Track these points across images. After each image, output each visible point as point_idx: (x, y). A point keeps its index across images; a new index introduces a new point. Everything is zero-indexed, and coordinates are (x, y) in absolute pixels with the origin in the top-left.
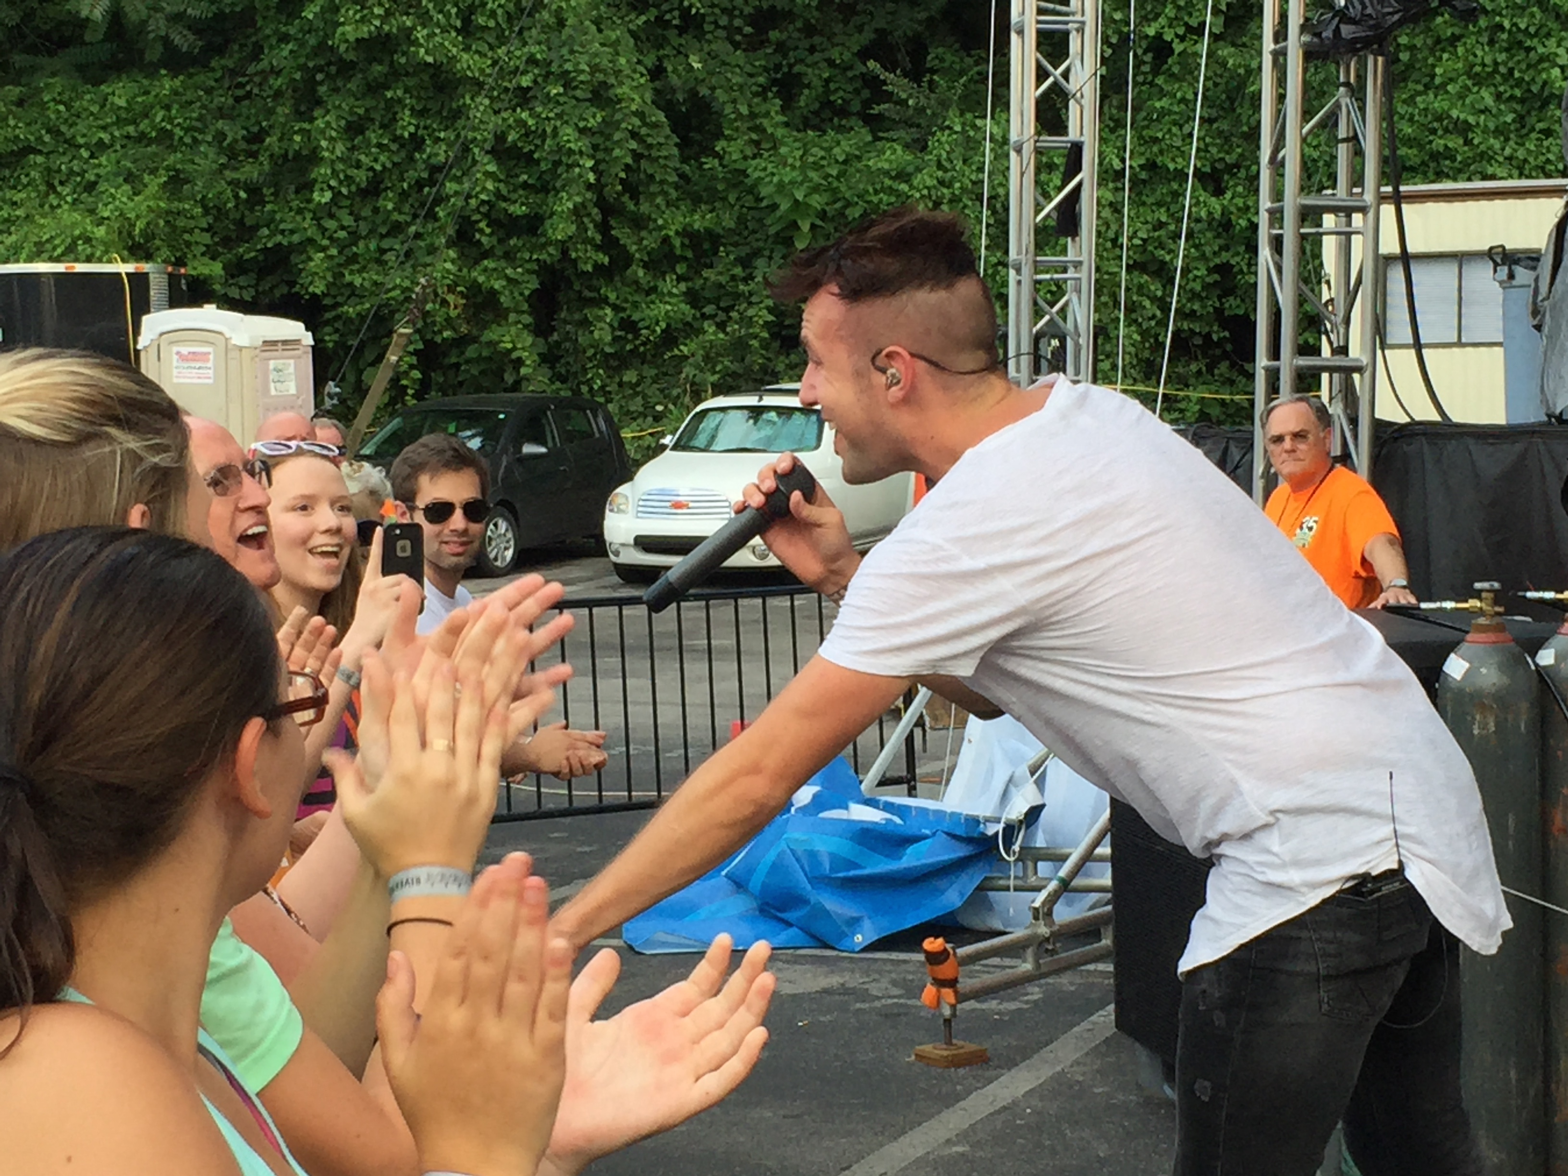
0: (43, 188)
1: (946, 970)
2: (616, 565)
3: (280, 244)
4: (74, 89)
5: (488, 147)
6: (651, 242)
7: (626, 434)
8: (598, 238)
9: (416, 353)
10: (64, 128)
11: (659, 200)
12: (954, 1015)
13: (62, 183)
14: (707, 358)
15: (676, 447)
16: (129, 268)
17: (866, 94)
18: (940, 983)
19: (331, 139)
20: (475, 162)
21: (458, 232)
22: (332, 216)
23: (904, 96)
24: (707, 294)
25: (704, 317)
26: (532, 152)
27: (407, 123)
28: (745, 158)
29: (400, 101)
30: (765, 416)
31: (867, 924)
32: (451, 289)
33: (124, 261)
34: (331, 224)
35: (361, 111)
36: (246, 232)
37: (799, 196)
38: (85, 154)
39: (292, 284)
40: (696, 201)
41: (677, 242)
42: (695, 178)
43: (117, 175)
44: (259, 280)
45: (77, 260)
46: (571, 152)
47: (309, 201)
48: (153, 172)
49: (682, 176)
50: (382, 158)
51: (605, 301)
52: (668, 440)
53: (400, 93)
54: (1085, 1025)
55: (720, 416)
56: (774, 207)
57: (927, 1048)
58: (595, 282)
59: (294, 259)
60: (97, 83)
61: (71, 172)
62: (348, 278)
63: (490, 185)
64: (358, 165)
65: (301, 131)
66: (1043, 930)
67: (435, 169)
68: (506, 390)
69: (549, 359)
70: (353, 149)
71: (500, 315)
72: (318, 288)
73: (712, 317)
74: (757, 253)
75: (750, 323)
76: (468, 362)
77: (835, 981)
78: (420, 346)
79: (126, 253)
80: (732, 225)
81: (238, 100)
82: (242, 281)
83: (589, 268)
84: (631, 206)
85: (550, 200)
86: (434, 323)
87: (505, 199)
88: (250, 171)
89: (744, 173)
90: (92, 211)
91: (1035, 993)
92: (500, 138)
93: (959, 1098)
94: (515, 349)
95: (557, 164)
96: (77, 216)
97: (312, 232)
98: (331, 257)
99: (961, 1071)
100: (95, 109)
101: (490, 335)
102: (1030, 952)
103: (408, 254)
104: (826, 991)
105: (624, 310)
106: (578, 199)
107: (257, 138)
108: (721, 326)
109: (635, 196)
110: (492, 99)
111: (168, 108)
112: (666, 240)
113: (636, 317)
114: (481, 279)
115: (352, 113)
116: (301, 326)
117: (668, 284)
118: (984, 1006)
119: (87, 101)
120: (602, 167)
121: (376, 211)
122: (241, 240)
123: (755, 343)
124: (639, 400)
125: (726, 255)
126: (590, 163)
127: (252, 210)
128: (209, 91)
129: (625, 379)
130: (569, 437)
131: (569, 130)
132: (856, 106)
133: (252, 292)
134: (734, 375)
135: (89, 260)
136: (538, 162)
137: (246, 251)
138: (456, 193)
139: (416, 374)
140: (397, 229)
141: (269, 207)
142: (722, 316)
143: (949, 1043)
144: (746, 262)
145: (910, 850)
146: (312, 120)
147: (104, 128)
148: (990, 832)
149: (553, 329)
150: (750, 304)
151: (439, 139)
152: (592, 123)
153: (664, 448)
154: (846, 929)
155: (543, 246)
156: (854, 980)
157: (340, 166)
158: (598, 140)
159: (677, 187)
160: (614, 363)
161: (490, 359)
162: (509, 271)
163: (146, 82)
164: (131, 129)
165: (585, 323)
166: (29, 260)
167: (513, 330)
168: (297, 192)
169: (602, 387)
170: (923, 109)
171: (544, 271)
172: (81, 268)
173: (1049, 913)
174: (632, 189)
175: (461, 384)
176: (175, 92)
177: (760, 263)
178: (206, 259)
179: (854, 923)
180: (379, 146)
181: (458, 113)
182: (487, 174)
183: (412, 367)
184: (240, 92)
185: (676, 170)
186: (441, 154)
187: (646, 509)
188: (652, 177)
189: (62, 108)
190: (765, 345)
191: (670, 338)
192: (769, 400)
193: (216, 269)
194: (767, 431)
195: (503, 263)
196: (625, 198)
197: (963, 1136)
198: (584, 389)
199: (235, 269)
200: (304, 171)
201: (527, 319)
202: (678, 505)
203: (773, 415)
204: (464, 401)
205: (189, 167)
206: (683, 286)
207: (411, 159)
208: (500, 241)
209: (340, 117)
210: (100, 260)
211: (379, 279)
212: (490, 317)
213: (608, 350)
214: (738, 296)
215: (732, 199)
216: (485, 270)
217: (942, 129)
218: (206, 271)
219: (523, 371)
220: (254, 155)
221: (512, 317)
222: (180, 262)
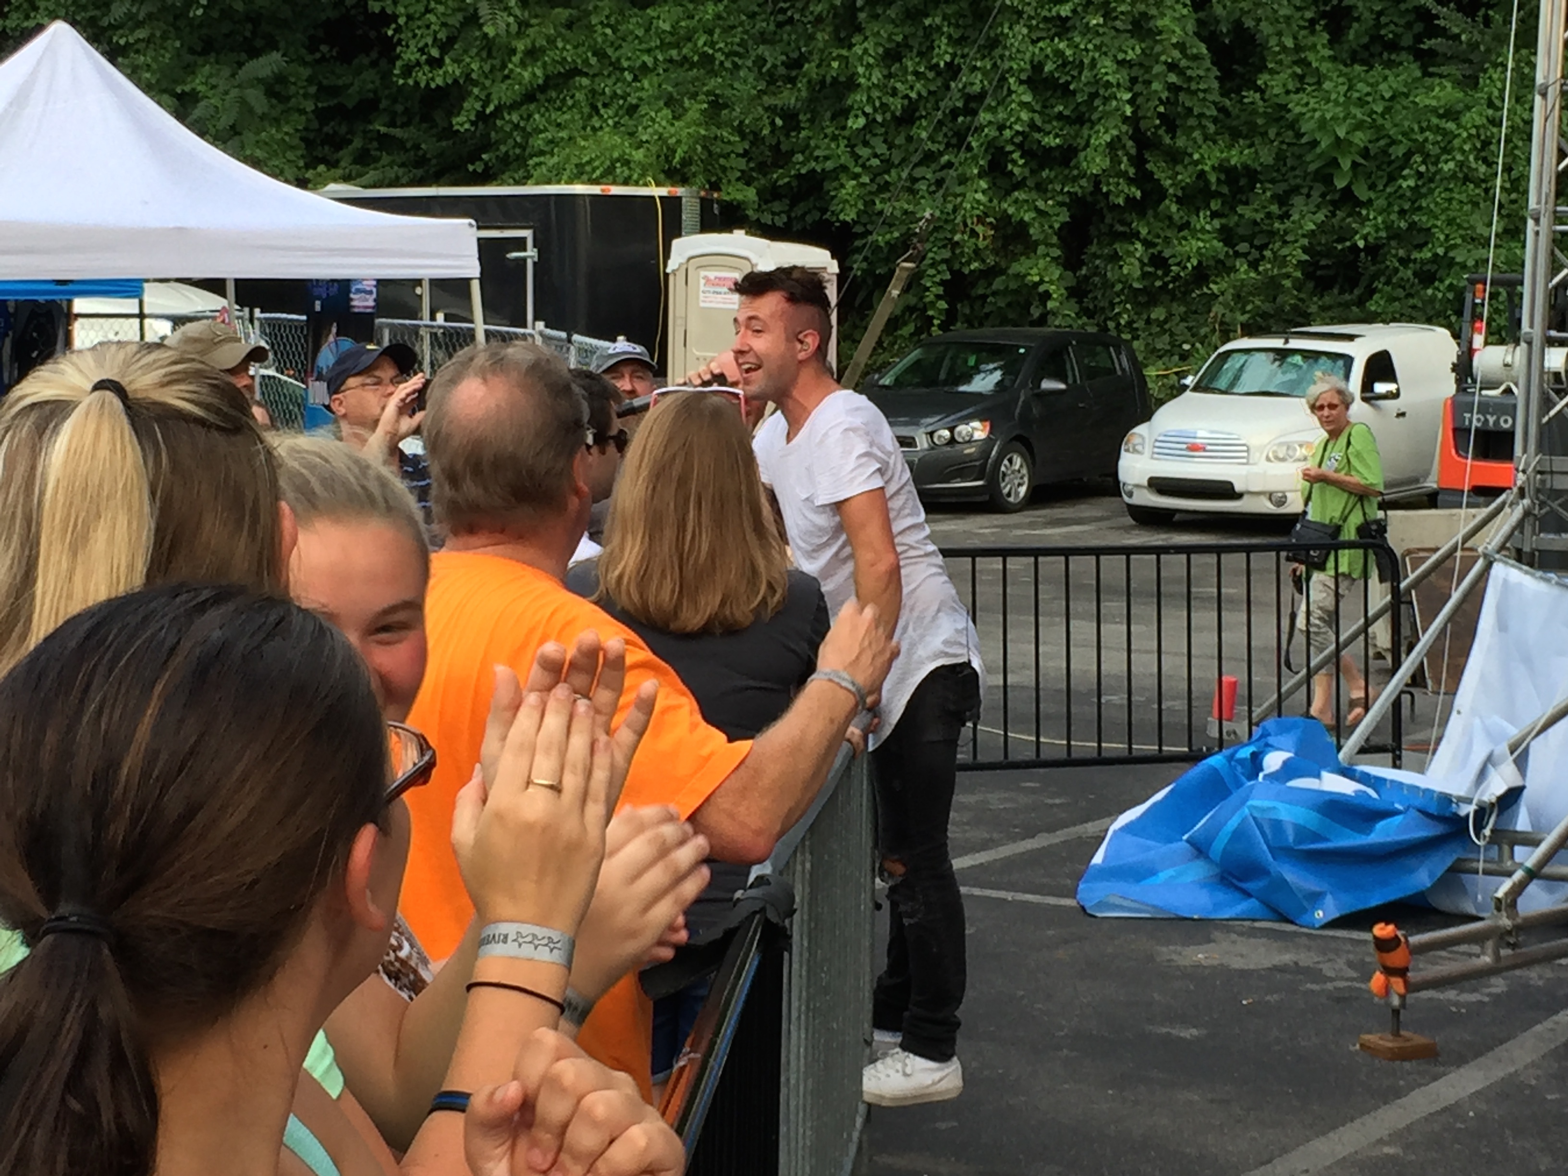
0: (587, 110)
1: (1396, 958)
2: (1129, 506)
3: (813, 171)
4: (621, 12)
5: (1023, 77)
6: (1185, 177)
7: (1151, 372)
8: (1132, 171)
9: (943, 283)
10: (610, 51)
11: (1197, 134)
12: (1403, 1005)
13: (605, 105)
14: (1238, 297)
15: (1197, 388)
16: (663, 191)
17: (1419, 27)
18: (1389, 971)
19: (869, 66)
20: (1010, 92)
21: (990, 163)
22: (866, 144)
23: (1456, 30)
24: (1241, 231)
25: (1237, 254)
26: (1068, 83)
27: (943, 53)
28: (1288, 92)
29: (939, 28)
30: (1289, 360)
31: (1329, 900)
32: (980, 220)
33: (658, 184)
34: (864, 152)
35: (899, 38)
36: (781, 158)
37: (1341, 133)
38: (628, 76)
39: (824, 211)
40: (1235, 135)
41: (1213, 178)
42: (1235, 112)
43: (658, 98)
44: (792, 205)
45: (614, 183)
46: (1108, 84)
47: (844, 128)
48: (694, 96)
49: (1222, 110)
50: (918, 86)
51: (1136, 235)
52: (1189, 380)
53: (938, 20)
54: (1548, 1024)
55: (1243, 358)
56: (1314, 144)
57: (1372, 1038)
58: (1127, 217)
59: (827, 186)
60: (643, 8)
61: (615, 95)
62: (879, 206)
63: (1025, 116)
64: (894, 93)
65: (839, 57)
66: (1505, 922)
67: (969, 98)
68: (1033, 324)
69: (1076, 293)
70: (890, 76)
71: (1030, 247)
72: (849, 215)
73: (1245, 255)
74: (1295, 190)
75: (1281, 261)
76: (994, 294)
77: (1287, 958)
78: (948, 276)
79: (662, 176)
80: (1270, 161)
81: (780, 25)
82: (777, 206)
83: (1121, 201)
84: (1167, 140)
85: (1085, 132)
86: (962, 254)
87: (1039, 130)
88: (788, 98)
89: (1284, 107)
90: (632, 134)
91: (1498, 985)
92: (1037, 67)
93: (1398, 1094)
94: (1042, 281)
95: (1094, 96)
96: (617, 139)
97: (845, 159)
98: (864, 185)
99: (1407, 1065)
100: (640, 32)
101: (1016, 268)
102: (1490, 944)
103: (939, 183)
104: (1276, 969)
105: (1154, 245)
106: (1115, 132)
107: (796, 64)
108: (1254, 265)
109: (1172, 129)
110: (1030, 28)
111: (710, 33)
112: (1202, 174)
113: (1167, 253)
114: (1011, 211)
115: (890, 39)
116: (827, 253)
117: (1202, 221)
118: (1441, 996)
119: (634, 24)
120: (1139, 101)
121: (909, 139)
122: (776, 165)
123: (1287, 283)
124: (1166, 338)
125: (1263, 193)
126: (1127, 96)
127: (788, 136)
128: (752, 16)
129: (1153, 316)
130: (1090, 373)
131: (1108, 63)
132: (1407, 40)
133: (785, 218)
134: (1265, 315)
135: (626, 182)
136: (1074, 93)
137: (780, 177)
138: (990, 123)
139: (943, 305)
140: (929, 158)
141: (803, 134)
142: (1255, 254)
143: (1396, 1034)
144: (1282, 200)
145: (1381, 825)
146: (850, 46)
147: (649, 51)
148: (1462, 813)
149: (1082, 263)
150: (1285, 242)
151: (974, 68)
152: (1131, 55)
153: (1185, 388)
154: (1305, 904)
155: (1075, 179)
156: (1306, 959)
157: (876, 94)
158: (1135, 72)
159: (1215, 120)
160: (1142, 299)
161: (1016, 292)
162: (1040, 204)
163: (691, 6)
164: (674, 53)
165: (1115, 258)
166: (570, 181)
167: (1042, 263)
168: (833, 118)
169: (1130, 323)
170: (1477, 45)
171: (1076, 203)
172: (616, 190)
173: (1513, 905)
174: (1170, 123)
175: (987, 315)
176: (719, 17)
177: (1298, 201)
178: (740, 185)
179: (1315, 898)
180: (916, 73)
181: (994, 43)
182: (1023, 105)
183: (938, 297)
184: (781, 18)
185: (1214, 103)
186: (977, 83)
187: (1162, 450)
188: (1190, 110)
189: (608, 31)
190: (1298, 286)
191: (1201, 275)
192: (1295, 344)
193: (750, 194)
194: (1292, 376)
195: (1034, 195)
196: (1161, 132)
197: (1396, 1137)
198: (1111, 325)
199: (769, 195)
200: (841, 97)
201: (1056, 252)
202: (1194, 448)
203: (1298, 359)
204: (987, 333)
205: (728, 92)
206: (1217, 223)
207: (948, 88)
208: (1032, 172)
209: (877, 44)
210: (636, 184)
211: (911, 208)
212: (1020, 248)
213: (1136, 285)
214: (1272, 234)
215: (1272, 133)
216: (1016, 201)
217: (1495, 65)
218: (739, 197)
219: (1050, 305)
220: (793, 81)
221: (1041, 249)
222: (715, 186)
